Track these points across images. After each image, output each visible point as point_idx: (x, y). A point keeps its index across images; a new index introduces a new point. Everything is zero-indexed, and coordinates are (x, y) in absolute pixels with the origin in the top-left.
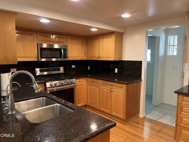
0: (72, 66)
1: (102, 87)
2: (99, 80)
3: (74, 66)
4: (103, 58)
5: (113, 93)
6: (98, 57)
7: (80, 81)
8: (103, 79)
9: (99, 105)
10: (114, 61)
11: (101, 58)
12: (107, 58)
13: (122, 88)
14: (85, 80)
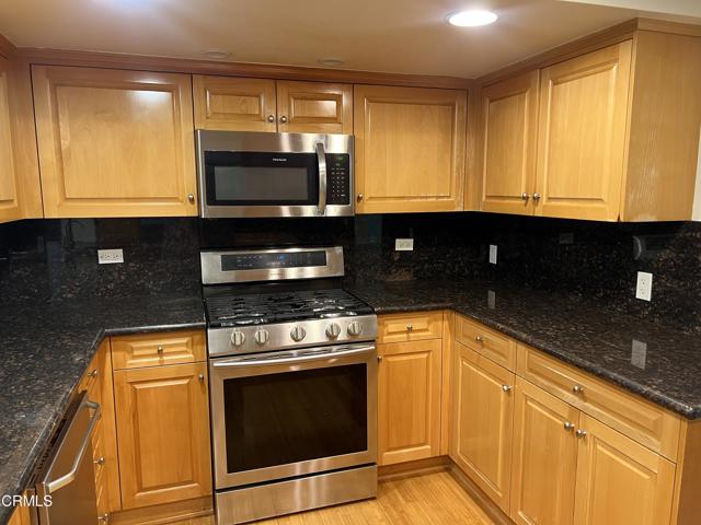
0: (398, 241)
1: (523, 386)
2: (511, 343)
3: (404, 245)
4: (553, 203)
5: (586, 449)
6: (526, 198)
7: (410, 330)
8: (530, 339)
9: (503, 482)
10: (618, 224)
11: (544, 201)
12: (575, 204)
13: (653, 433)
14: (446, 323)
